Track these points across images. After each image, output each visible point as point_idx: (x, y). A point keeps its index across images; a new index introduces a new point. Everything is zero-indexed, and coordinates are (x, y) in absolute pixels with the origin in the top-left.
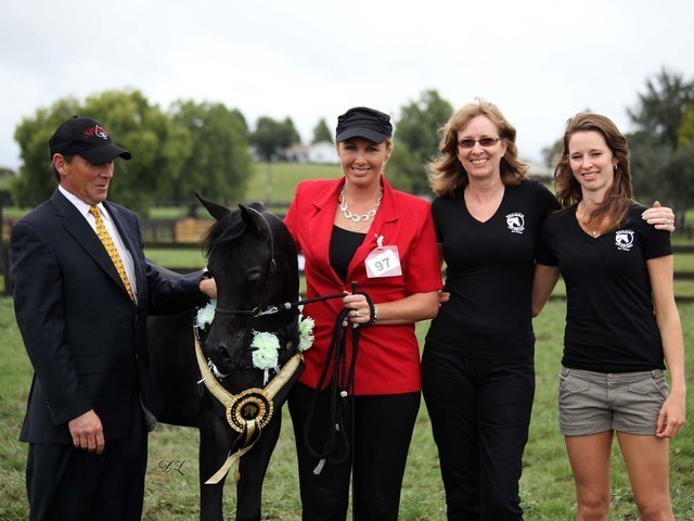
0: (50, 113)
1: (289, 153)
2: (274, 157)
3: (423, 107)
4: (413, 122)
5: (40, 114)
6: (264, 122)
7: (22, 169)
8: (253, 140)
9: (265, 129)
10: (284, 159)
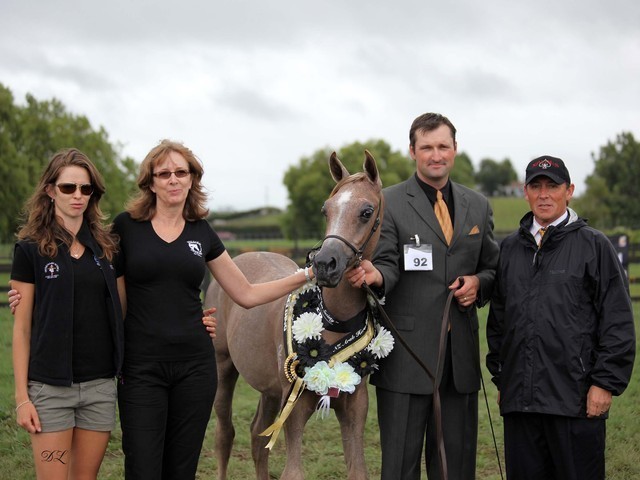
0: (312, 161)
1: (508, 189)
2: (496, 193)
3: (619, 148)
4: (611, 160)
5: (304, 162)
6: (486, 163)
7: (289, 207)
8: (479, 179)
9: (488, 169)
10: (504, 194)
